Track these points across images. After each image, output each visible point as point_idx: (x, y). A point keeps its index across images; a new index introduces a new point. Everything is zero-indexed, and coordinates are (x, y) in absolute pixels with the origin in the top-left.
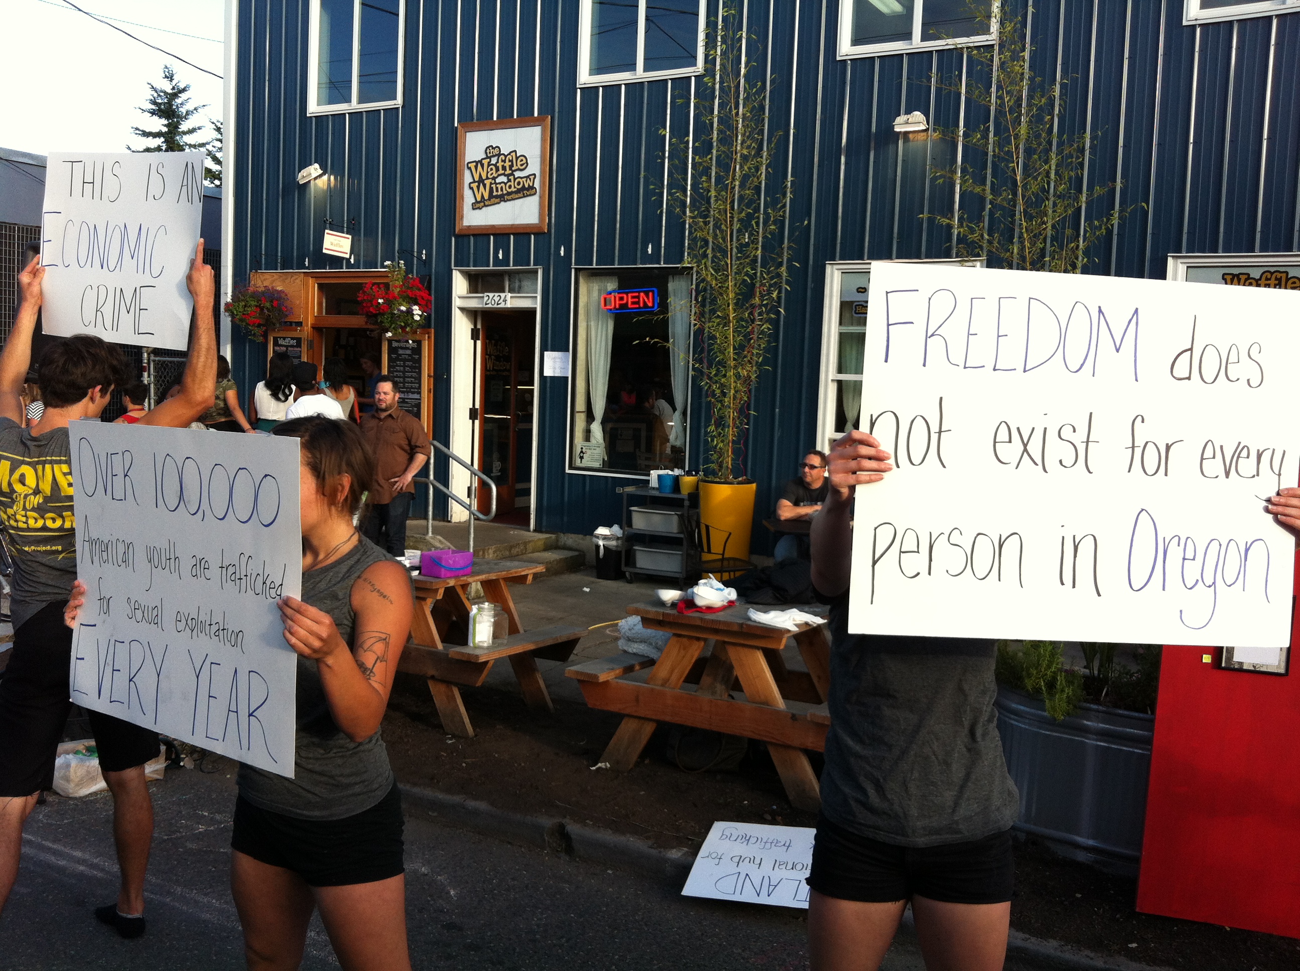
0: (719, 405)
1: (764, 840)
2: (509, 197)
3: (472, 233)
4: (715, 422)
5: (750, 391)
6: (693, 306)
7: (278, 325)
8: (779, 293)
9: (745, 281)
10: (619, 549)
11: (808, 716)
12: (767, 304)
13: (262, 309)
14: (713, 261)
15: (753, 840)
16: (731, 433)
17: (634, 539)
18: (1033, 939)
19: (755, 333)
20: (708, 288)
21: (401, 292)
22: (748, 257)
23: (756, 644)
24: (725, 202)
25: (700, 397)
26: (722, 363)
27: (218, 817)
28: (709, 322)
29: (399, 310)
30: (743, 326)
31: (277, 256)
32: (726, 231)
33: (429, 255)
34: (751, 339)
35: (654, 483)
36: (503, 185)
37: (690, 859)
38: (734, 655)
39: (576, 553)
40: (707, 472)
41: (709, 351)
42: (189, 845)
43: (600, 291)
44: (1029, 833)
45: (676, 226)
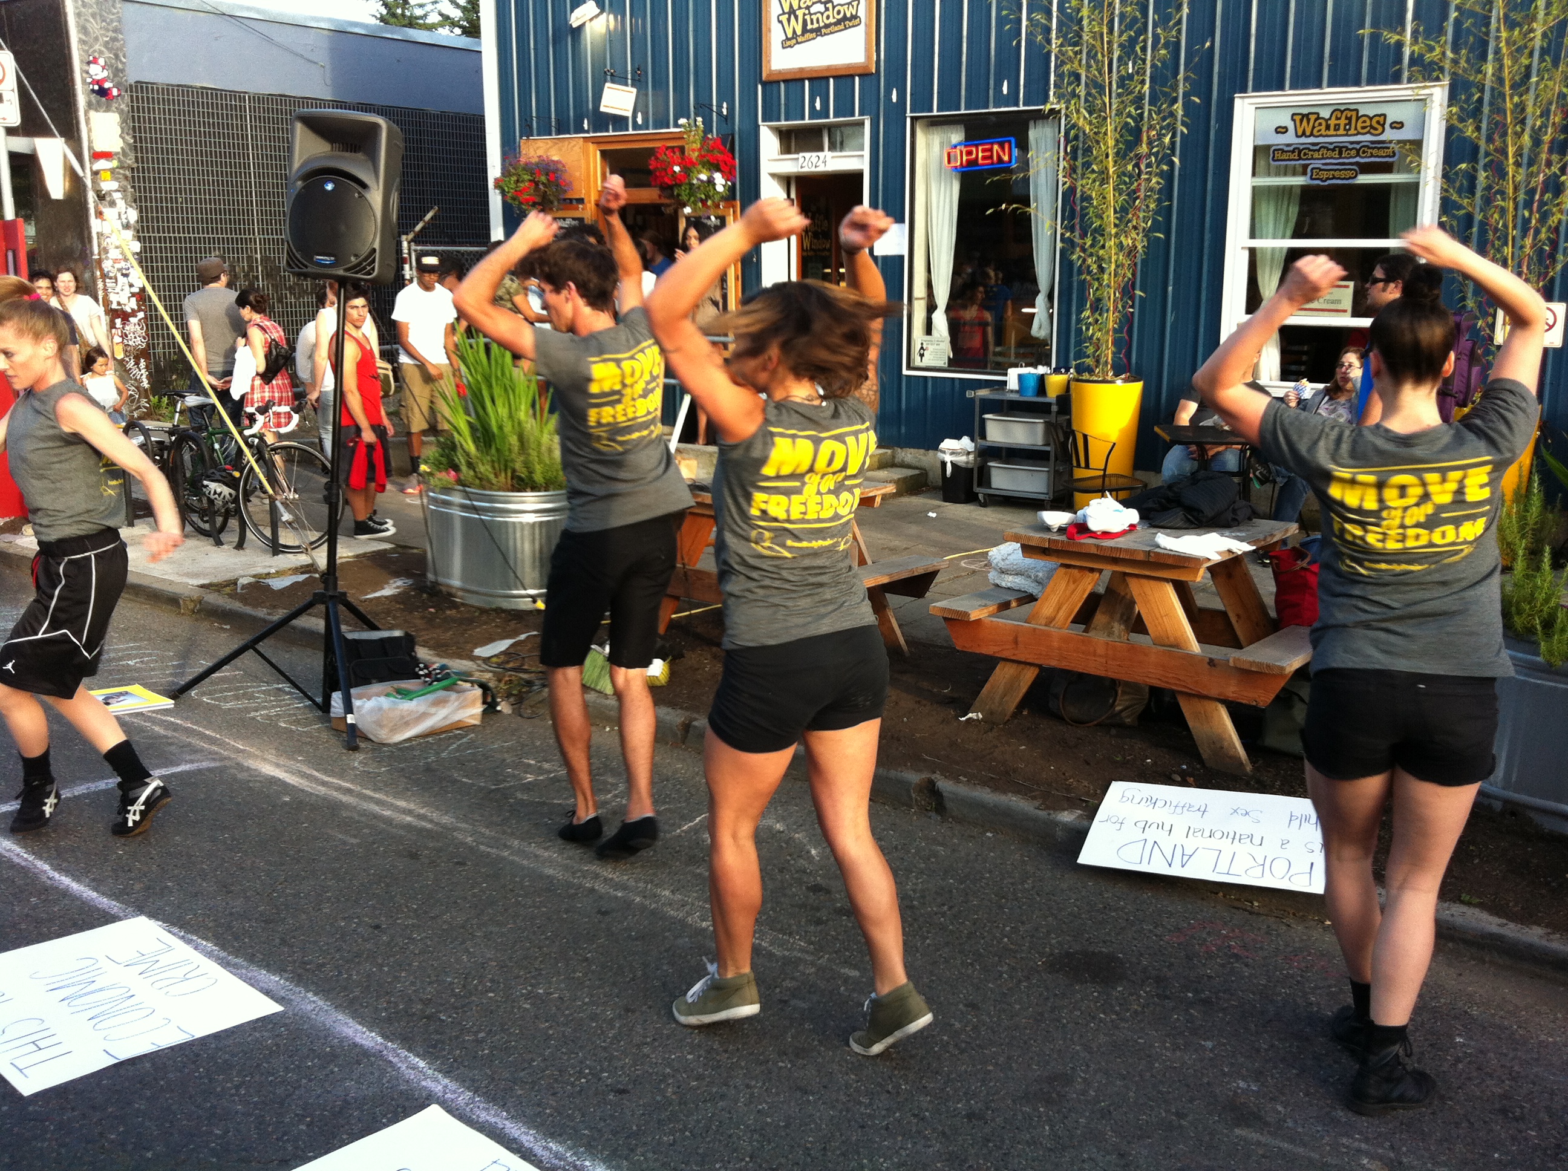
0: (1096, 285)
1: (1174, 804)
2: (828, 31)
3: (781, 78)
4: (1091, 305)
5: (1135, 265)
6: (1061, 159)
7: (556, 203)
8: (1174, 136)
9: (1127, 124)
10: (970, 466)
11: (1231, 661)
12: (1158, 152)
13: (537, 184)
14: (1086, 101)
15: (1160, 804)
16: (1111, 319)
17: (989, 453)
18: (1512, 925)
19: (1143, 190)
20: (1081, 134)
21: (701, 156)
22: (1132, 92)
23: (1165, 576)
24: (1101, 24)
25: (1071, 275)
26: (1100, 231)
27: (546, 766)
28: (1082, 178)
29: (698, 179)
30: (1125, 183)
31: (550, 118)
32: (1103, 62)
33: (731, 109)
34: (1138, 198)
35: (1012, 383)
36: (819, 15)
37: (1085, 823)
38: (1136, 588)
39: (917, 472)
40: (1080, 370)
41: (1083, 216)
42: (519, 795)
43: (942, 144)
44: (1507, 802)
45: (1039, 59)
